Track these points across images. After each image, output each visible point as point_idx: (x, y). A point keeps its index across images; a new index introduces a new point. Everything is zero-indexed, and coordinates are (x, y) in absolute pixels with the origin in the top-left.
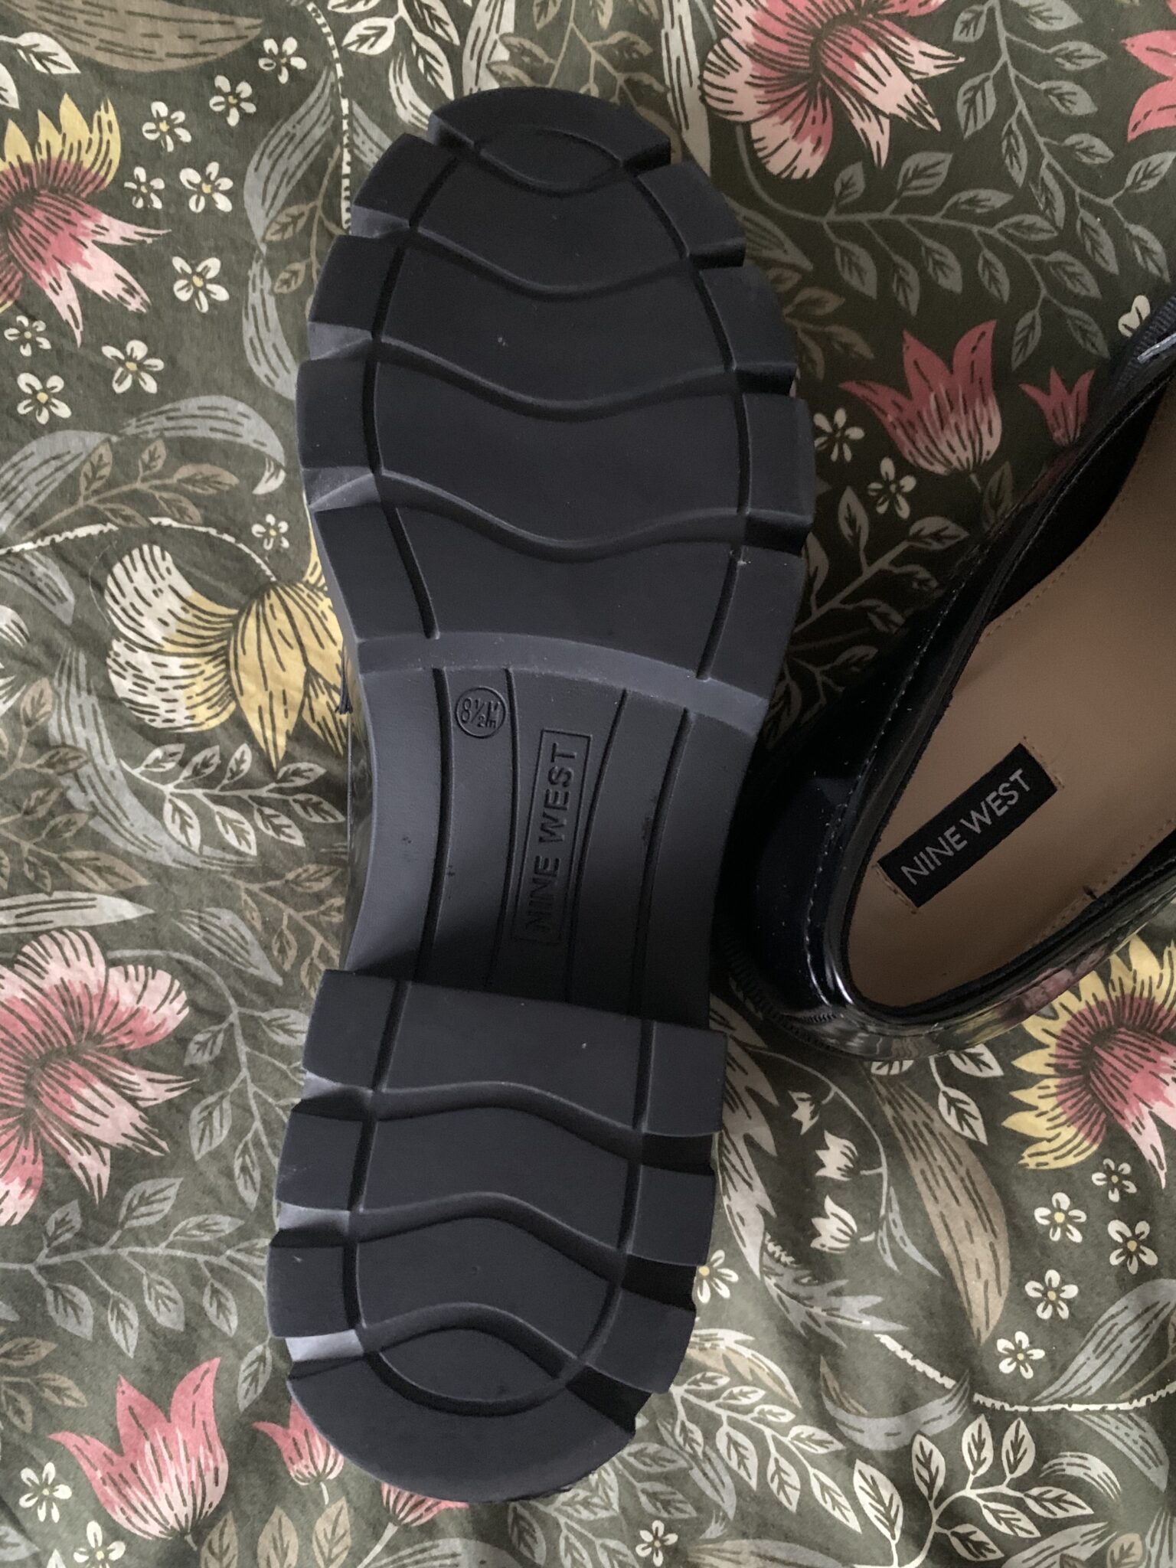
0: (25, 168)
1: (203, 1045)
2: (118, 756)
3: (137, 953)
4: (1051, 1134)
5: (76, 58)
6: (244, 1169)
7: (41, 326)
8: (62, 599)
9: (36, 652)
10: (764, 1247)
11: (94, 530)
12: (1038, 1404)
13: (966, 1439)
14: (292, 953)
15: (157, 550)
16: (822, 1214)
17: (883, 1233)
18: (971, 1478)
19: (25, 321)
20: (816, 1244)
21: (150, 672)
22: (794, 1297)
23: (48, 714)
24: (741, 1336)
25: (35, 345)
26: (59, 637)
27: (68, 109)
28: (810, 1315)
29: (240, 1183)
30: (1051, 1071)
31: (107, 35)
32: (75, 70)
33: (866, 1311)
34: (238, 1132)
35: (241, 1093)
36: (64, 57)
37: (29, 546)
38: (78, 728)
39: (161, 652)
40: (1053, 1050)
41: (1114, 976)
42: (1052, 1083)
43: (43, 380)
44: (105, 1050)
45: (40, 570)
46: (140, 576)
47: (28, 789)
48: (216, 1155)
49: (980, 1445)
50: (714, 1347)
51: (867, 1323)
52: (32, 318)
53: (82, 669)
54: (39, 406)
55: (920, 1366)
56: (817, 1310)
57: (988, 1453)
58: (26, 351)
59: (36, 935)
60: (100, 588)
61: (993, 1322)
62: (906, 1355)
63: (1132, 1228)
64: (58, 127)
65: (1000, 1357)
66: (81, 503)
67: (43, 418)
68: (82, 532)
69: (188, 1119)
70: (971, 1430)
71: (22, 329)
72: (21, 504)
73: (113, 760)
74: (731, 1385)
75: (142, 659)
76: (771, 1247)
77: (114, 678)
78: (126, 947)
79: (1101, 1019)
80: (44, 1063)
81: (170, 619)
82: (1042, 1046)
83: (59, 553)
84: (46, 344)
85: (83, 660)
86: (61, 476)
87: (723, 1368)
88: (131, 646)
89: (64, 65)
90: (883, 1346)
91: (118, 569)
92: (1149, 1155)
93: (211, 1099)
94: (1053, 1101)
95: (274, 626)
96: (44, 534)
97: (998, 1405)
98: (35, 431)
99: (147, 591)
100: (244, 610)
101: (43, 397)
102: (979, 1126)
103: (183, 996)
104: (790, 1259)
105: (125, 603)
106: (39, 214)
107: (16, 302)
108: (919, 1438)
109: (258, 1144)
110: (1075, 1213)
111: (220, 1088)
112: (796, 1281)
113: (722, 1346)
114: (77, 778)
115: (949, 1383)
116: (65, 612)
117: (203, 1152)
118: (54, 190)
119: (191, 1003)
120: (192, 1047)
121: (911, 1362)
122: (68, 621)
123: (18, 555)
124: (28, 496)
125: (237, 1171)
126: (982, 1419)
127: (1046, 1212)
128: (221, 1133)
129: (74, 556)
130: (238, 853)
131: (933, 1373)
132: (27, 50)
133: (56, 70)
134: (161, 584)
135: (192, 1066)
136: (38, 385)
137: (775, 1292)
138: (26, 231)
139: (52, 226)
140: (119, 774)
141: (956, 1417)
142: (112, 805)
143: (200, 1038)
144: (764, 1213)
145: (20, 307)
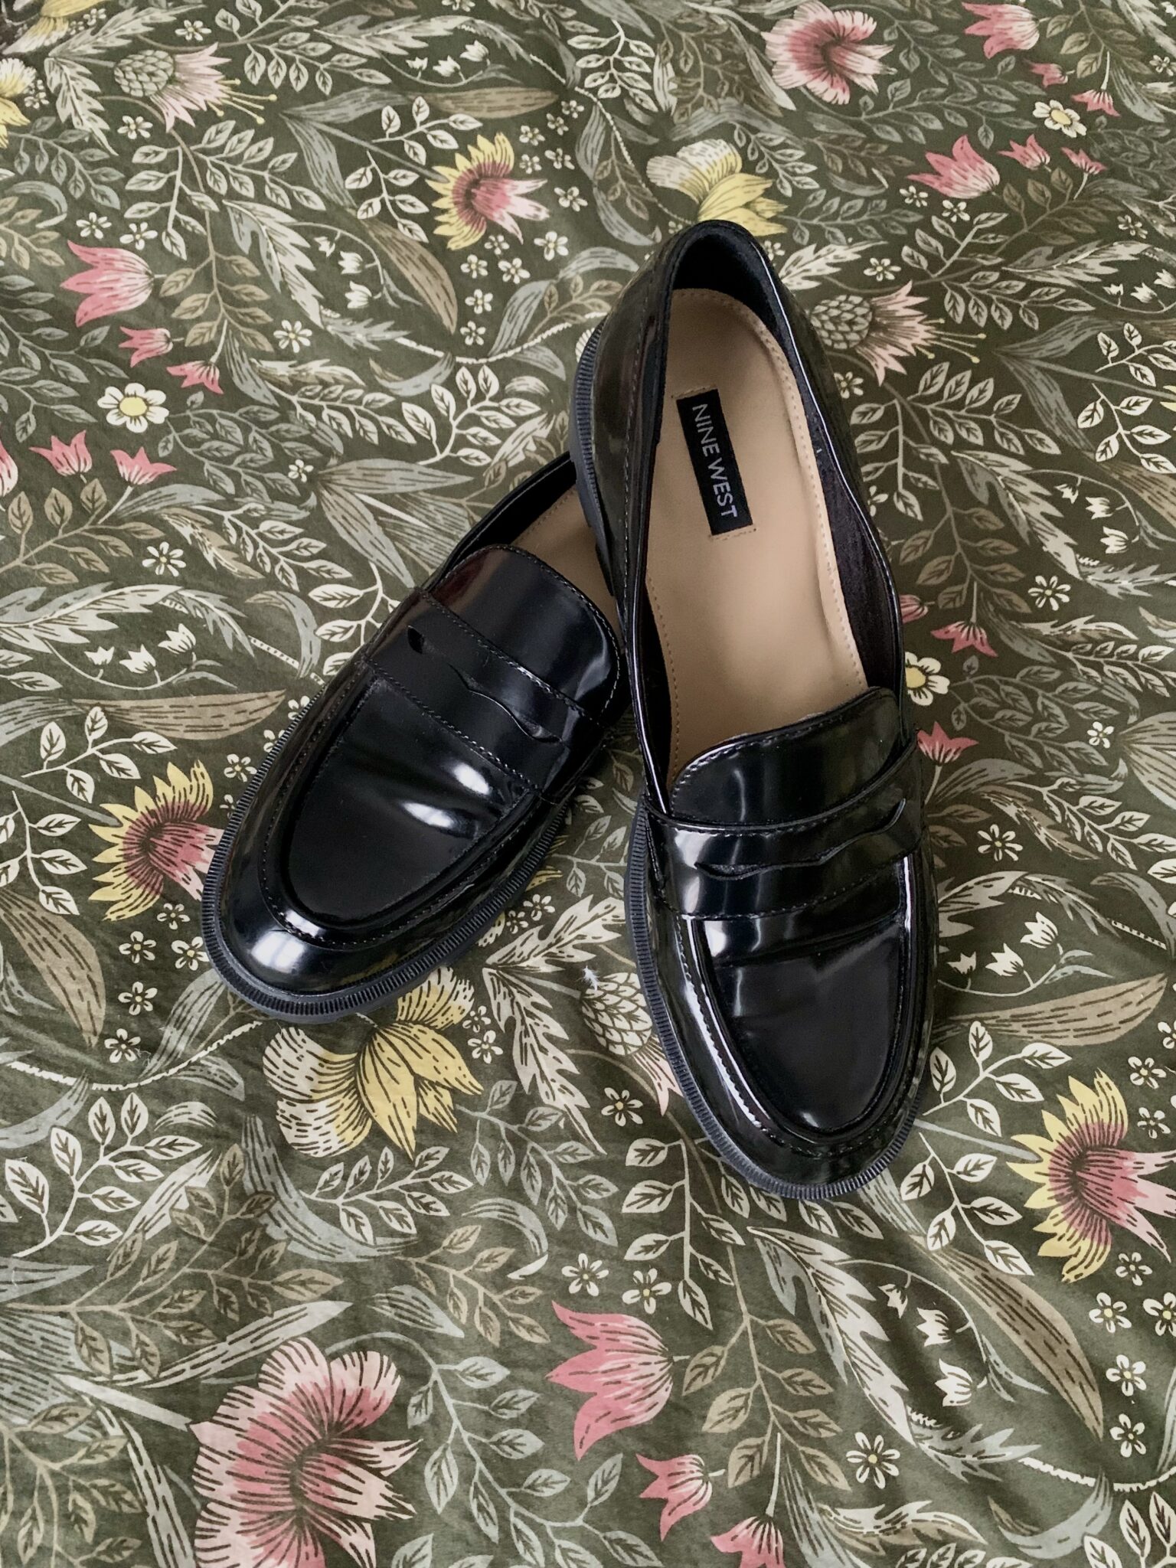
0: (152, 813)
1: (418, 1406)
2: (298, 1188)
3: (350, 1342)
4: (1074, 1250)
5: (172, 740)
6: (481, 1508)
7: (181, 907)
8: (234, 1083)
9: (224, 1127)
10: (909, 1419)
11: (246, 1028)
12: (1161, 1473)
13: (1124, 1527)
14: (464, 1307)
15: (292, 1030)
16: (941, 1376)
17: (992, 1375)
18: (1143, 1560)
19: (169, 906)
20: (946, 1402)
21: (307, 1118)
22: (946, 1452)
23: (242, 1172)
24: (920, 1504)
25: (179, 921)
26: (239, 1112)
27: (172, 771)
28: (965, 1463)
29: (481, 1522)
30: (1054, 1202)
31: (189, 722)
32: (173, 747)
33: (1004, 1445)
34: (466, 1478)
35: (458, 1441)
36: (165, 742)
37: (204, 1053)
38: (265, 1176)
39: (311, 1101)
40: (1049, 1185)
41: (1069, 1114)
42: (1059, 1210)
43: (189, 942)
44: (346, 1435)
45: (214, 1069)
46: (285, 1051)
47: (238, 1236)
48: (454, 1504)
49: (1135, 1527)
50: (904, 1525)
51: (1010, 1453)
52: (174, 904)
53: (260, 1129)
54: (190, 960)
55: (1063, 1474)
56: (969, 1458)
57: (1144, 1531)
58: (174, 926)
59: (269, 1353)
60: (260, 1067)
61: (1101, 1417)
62: (1047, 1468)
63: (1161, 1301)
64: (168, 783)
65: (1118, 1445)
66: (232, 1013)
67: (194, 966)
68: (237, 1032)
69: (423, 1478)
70: (1124, 1516)
71: (168, 912)
72: (191, 1027)
73: (294, 1193)
74: (929, 1554)
75: (300, 1110)
76: (915, 1417)
77: (284, 1129)
78: (337, 1341)
79: (1072, 1150)
80: (300, 1463)
81: (313, 1075)
82: (1040, 1186)
83: (225, 1052)
84: (186, 919)
85: (259, 1122)
86: (214, 1000)
87: (918, 1542)
88: (291, 1102)
89: (165, 746)
90: (1028, 1467)
91: (268, 1051)
92: (1149, 1241)
93: (436, 1454)
94: (1065, 1224)
95: (384, 1057)
96: (211, 1043)
97: (1134, 1487)
98: (191, 976)
99: (292, 1058)
100: (361, 1052)
101: (191, 953)
102: (1022, 1262)
103: (393, 1368)
104: (932, 1422)
105: (279, 1072)
106: (167, 837)
107: (163, 896)
108: (1087, 1539)
109: (484, 1481)
110: (1117, 1305)
111: (440, 1442)
112: (944, 1438)
113: (908, 1520)
114: (271, 1216)
115: (1090, 1481)
116: (239, 1093)
117: (444, 1503)
118: (174, 821)
119: (400, 1372)
120: (411, 1410)
121: (1054, 1473)
122: (242, 1098)
123: (197, 1063)
124: (195, 1021)
125: (475, 1512)
126: (1128, 1504)
127: (1097, 1312)
128: (453, 1485)
129: (236, 1051)
130: (404, 1235)
131: (1075, 1478)
132: (140, 743)
133: (160, 750)
134: (301, 1051)
135: (415, 1428)
136: (186, 946)
137: (931, 1453)
138: (160, 849)
139: (178, 843)
140: (301, 1203)
141: (1108, 1508)
142: (301, 1229)
143: (414, 1400)
144: (897, 1389)
145: (165, 898)
